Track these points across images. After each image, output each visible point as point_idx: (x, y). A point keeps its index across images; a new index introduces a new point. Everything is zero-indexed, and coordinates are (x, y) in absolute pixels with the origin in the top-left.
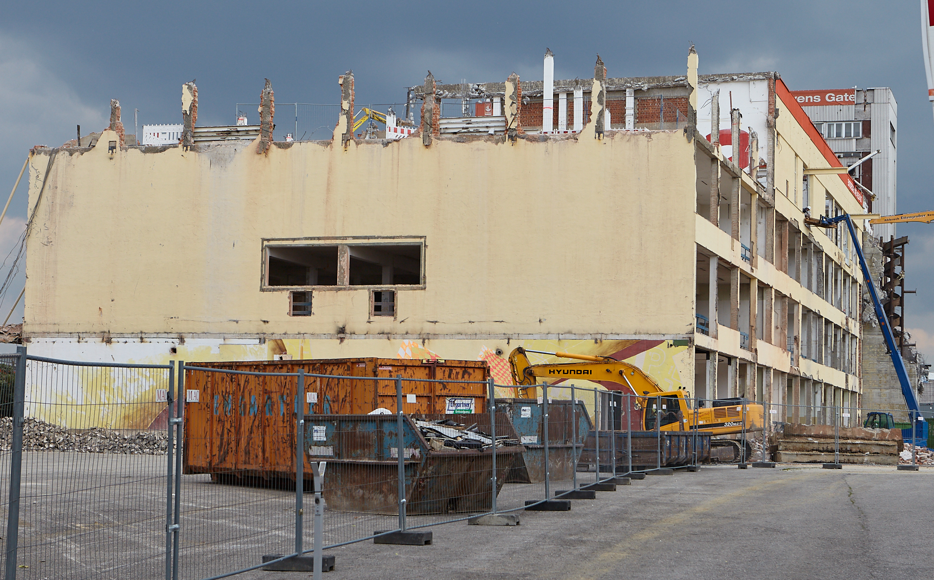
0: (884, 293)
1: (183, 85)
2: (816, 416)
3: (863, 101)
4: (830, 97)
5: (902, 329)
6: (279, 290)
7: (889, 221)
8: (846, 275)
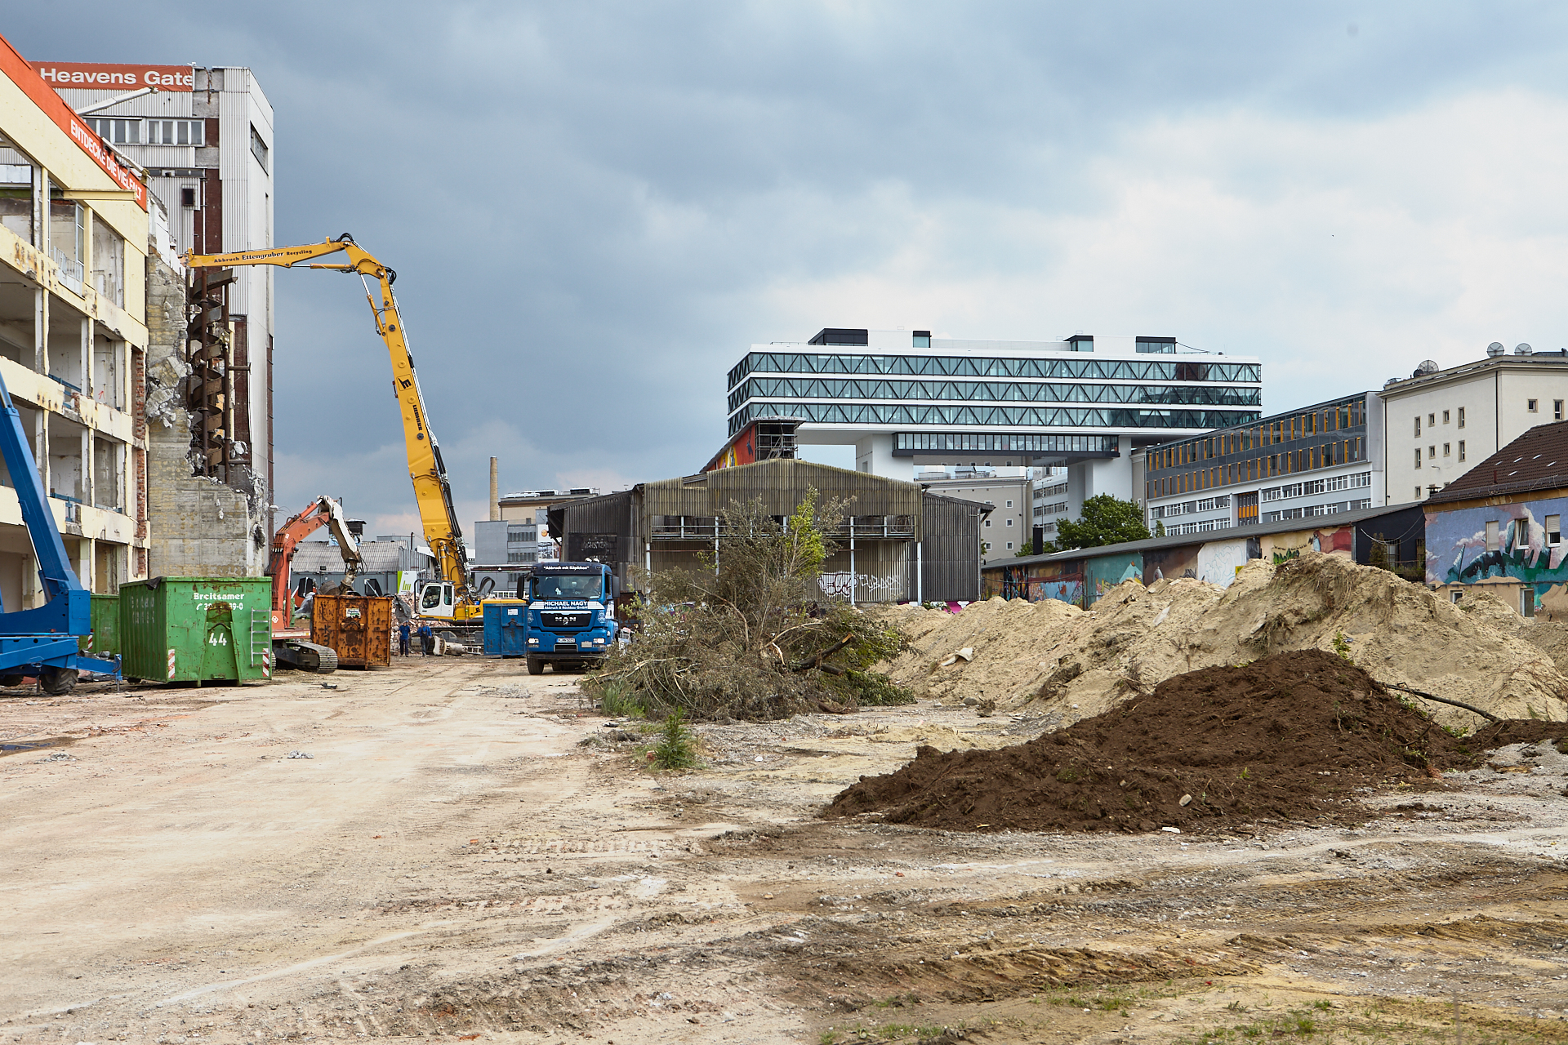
0: (187, 366)
3: (206, 88)
4: (152, 78)
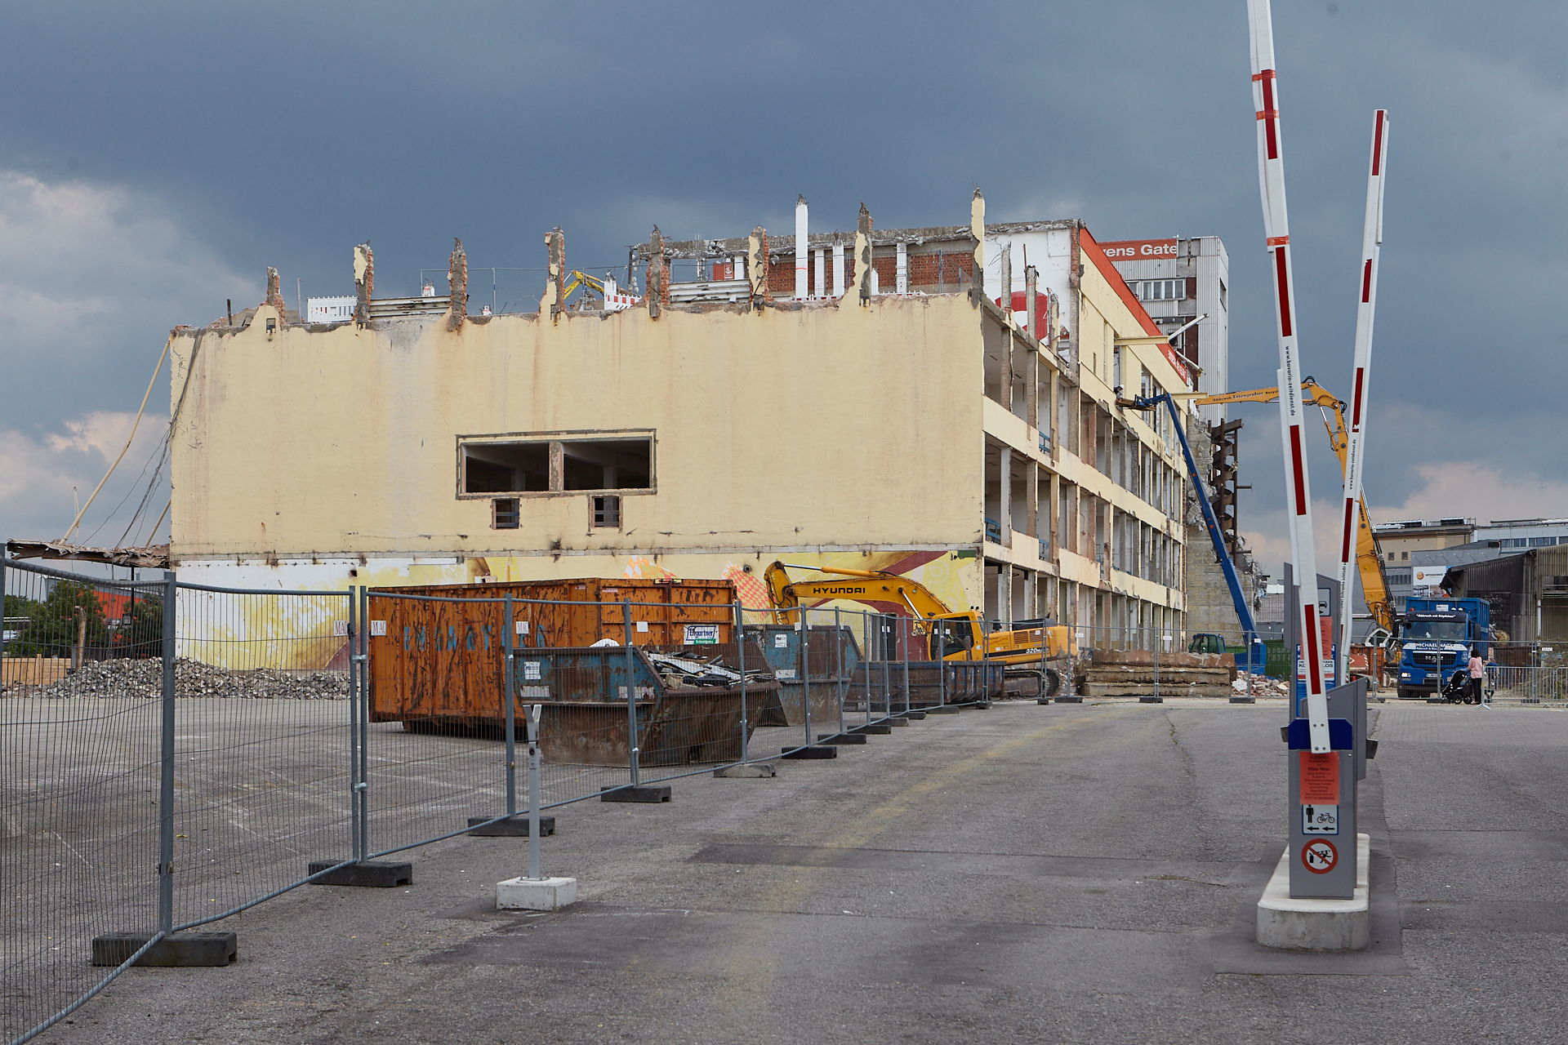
0: (1213, 489)
1: (355, 248)
2: (1131, 640)
3: (1187, 254)
4: (1146, 250)
5: (1235, 533)
6: (479, 497)
7: (1219, 401)
8: (1167, 467)
